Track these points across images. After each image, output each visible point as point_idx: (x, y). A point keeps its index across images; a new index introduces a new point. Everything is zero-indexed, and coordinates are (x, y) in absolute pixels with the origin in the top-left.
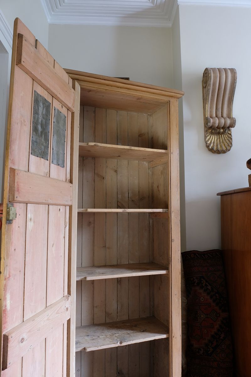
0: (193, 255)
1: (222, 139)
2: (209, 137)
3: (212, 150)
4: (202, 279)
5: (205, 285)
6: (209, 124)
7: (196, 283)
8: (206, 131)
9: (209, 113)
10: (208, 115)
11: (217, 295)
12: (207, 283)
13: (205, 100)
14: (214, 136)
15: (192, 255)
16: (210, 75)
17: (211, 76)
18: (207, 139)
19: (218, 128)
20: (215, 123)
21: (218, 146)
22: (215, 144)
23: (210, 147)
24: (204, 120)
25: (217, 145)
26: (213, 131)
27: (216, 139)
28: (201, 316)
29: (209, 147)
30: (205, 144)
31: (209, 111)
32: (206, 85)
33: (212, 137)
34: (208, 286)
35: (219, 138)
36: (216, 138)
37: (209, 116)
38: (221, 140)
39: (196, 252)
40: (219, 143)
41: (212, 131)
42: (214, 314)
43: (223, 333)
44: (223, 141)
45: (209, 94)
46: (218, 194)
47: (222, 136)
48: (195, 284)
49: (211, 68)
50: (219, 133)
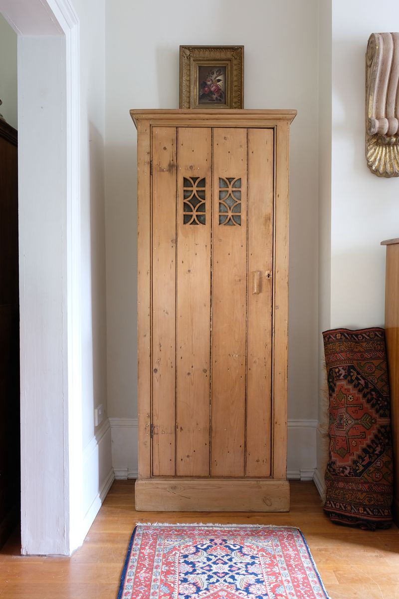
0: (340, 335)
1: (394, 153)
2: (373, 150)
3: (376, 172)
4: (352, 370)
5: (355, 378)
6: (372, 130)
7: (342, 375)
8: (368, 141)
9: (374, 111)
10: (372, 114)
11: (373, 393)
12: (359, 376)
13: (368, 89)
14: (381, 149)
15: (337, 335)
16: (377, 47)
17: (379, 48)
18: (369, 154)
19: (388, 135)
20: (383, 129)
21: (387, 165)
22: (382, 163)
23: (374, 168)
24: (366, 122)
25: (385, 164)
26: (380, 141)
27: (384, 154)
28: (347, 422)
29: (372, 167)
30: (366, 162)
31: (374, 107)
32: (370, 63)
33: (377, 149)
34: (360, 380)
35: (390, 152)
36: (384, 151)
37: (374, 116)
38: (393, 156)
39: (345, 330)
40: (388, 160)
41: (377, 140)
42: (368, 420)
43: (379, 445)
44: (395, 156)
45: (375, 79)
46: (382, 243)
47: (393, 149)
48: (342, 377)
49: (380, 34)
50: (389, 144)
